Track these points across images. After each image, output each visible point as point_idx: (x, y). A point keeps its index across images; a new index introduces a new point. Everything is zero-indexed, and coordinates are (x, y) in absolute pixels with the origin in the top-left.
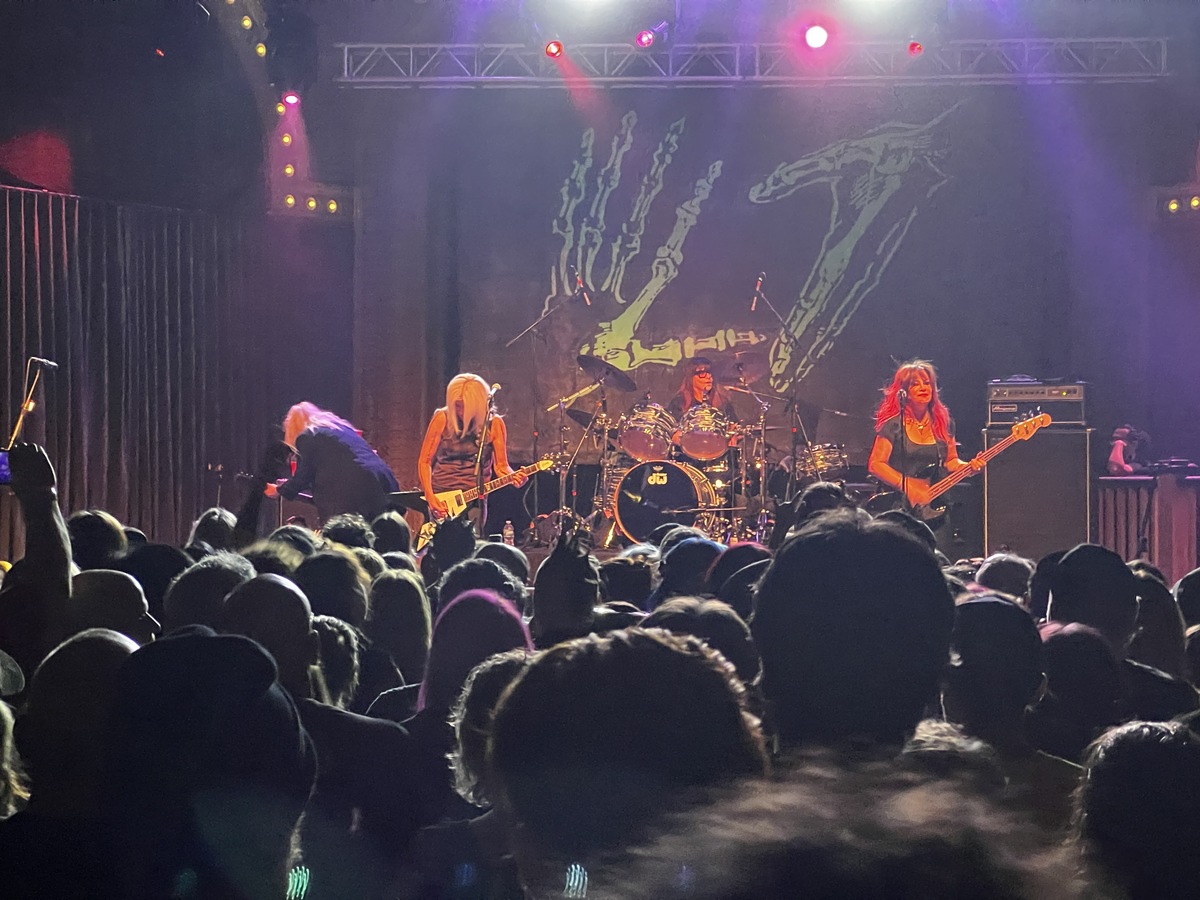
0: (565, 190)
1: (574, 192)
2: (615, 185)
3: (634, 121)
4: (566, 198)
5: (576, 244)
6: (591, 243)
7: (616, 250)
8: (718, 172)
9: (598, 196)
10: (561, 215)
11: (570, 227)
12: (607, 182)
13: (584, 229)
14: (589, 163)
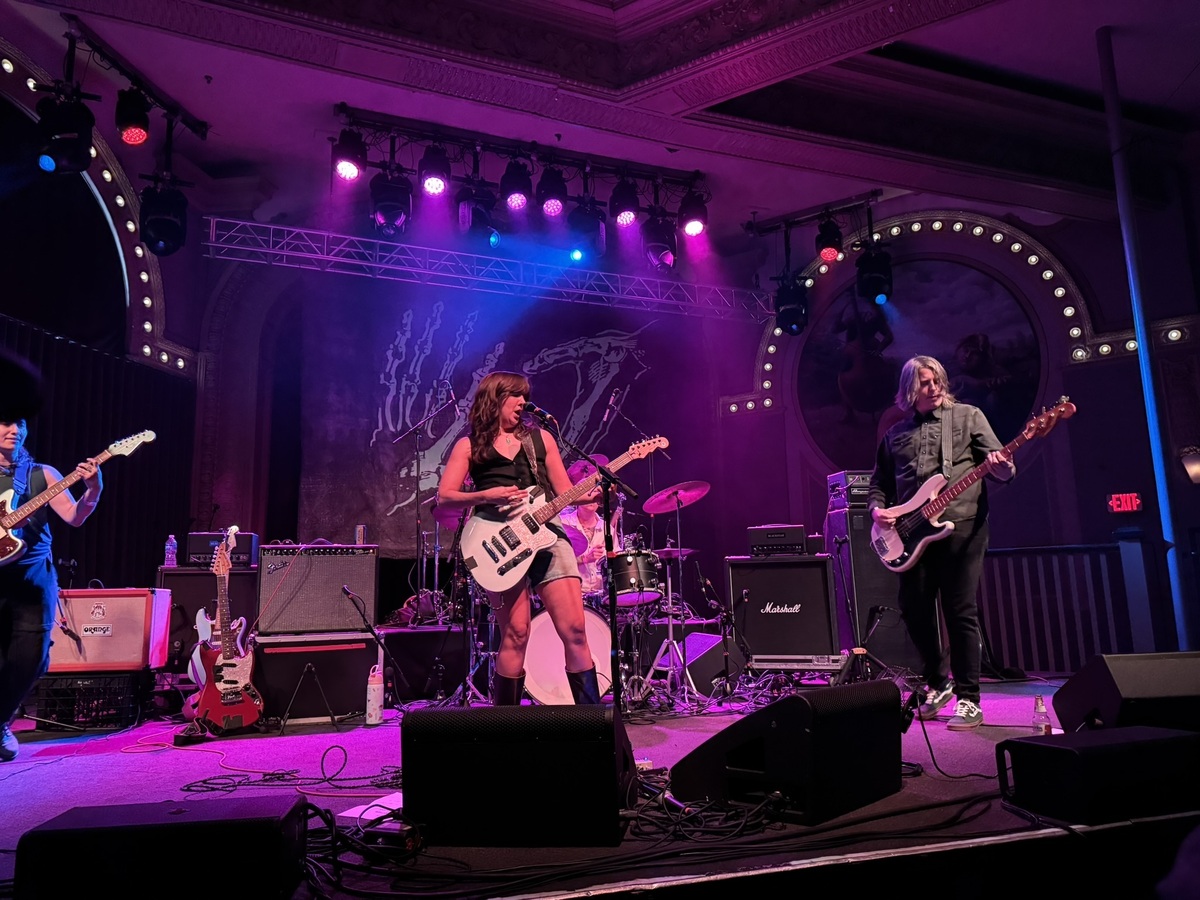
0: (389, 353)
1: (397, 355)
2: (428, 352)
3: (442, 309)
4: (390, 358)
5: (398, 393)
6: (409, 393)
7: (428, 399)
8: (501, 351)
9: (415, 360)
10: (387, 371)
11: (394, 380)
12: (422, 350)
13: (404, 383)
14: (408, 335)
